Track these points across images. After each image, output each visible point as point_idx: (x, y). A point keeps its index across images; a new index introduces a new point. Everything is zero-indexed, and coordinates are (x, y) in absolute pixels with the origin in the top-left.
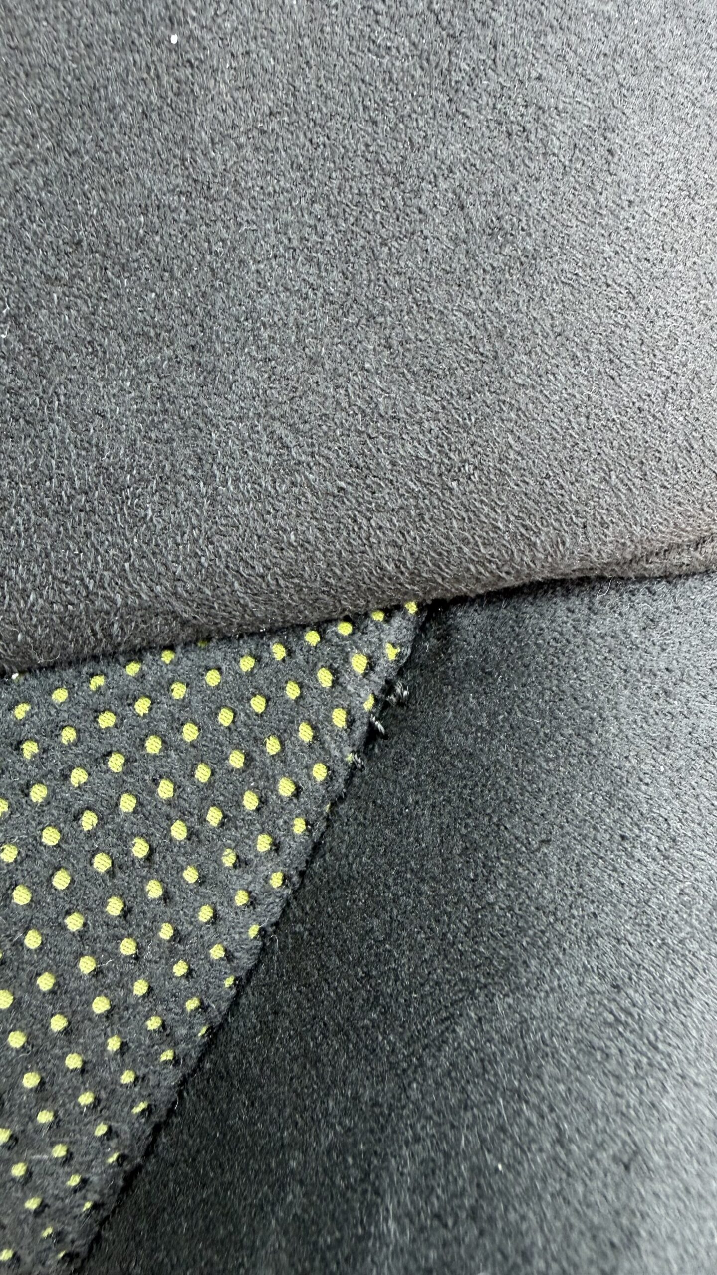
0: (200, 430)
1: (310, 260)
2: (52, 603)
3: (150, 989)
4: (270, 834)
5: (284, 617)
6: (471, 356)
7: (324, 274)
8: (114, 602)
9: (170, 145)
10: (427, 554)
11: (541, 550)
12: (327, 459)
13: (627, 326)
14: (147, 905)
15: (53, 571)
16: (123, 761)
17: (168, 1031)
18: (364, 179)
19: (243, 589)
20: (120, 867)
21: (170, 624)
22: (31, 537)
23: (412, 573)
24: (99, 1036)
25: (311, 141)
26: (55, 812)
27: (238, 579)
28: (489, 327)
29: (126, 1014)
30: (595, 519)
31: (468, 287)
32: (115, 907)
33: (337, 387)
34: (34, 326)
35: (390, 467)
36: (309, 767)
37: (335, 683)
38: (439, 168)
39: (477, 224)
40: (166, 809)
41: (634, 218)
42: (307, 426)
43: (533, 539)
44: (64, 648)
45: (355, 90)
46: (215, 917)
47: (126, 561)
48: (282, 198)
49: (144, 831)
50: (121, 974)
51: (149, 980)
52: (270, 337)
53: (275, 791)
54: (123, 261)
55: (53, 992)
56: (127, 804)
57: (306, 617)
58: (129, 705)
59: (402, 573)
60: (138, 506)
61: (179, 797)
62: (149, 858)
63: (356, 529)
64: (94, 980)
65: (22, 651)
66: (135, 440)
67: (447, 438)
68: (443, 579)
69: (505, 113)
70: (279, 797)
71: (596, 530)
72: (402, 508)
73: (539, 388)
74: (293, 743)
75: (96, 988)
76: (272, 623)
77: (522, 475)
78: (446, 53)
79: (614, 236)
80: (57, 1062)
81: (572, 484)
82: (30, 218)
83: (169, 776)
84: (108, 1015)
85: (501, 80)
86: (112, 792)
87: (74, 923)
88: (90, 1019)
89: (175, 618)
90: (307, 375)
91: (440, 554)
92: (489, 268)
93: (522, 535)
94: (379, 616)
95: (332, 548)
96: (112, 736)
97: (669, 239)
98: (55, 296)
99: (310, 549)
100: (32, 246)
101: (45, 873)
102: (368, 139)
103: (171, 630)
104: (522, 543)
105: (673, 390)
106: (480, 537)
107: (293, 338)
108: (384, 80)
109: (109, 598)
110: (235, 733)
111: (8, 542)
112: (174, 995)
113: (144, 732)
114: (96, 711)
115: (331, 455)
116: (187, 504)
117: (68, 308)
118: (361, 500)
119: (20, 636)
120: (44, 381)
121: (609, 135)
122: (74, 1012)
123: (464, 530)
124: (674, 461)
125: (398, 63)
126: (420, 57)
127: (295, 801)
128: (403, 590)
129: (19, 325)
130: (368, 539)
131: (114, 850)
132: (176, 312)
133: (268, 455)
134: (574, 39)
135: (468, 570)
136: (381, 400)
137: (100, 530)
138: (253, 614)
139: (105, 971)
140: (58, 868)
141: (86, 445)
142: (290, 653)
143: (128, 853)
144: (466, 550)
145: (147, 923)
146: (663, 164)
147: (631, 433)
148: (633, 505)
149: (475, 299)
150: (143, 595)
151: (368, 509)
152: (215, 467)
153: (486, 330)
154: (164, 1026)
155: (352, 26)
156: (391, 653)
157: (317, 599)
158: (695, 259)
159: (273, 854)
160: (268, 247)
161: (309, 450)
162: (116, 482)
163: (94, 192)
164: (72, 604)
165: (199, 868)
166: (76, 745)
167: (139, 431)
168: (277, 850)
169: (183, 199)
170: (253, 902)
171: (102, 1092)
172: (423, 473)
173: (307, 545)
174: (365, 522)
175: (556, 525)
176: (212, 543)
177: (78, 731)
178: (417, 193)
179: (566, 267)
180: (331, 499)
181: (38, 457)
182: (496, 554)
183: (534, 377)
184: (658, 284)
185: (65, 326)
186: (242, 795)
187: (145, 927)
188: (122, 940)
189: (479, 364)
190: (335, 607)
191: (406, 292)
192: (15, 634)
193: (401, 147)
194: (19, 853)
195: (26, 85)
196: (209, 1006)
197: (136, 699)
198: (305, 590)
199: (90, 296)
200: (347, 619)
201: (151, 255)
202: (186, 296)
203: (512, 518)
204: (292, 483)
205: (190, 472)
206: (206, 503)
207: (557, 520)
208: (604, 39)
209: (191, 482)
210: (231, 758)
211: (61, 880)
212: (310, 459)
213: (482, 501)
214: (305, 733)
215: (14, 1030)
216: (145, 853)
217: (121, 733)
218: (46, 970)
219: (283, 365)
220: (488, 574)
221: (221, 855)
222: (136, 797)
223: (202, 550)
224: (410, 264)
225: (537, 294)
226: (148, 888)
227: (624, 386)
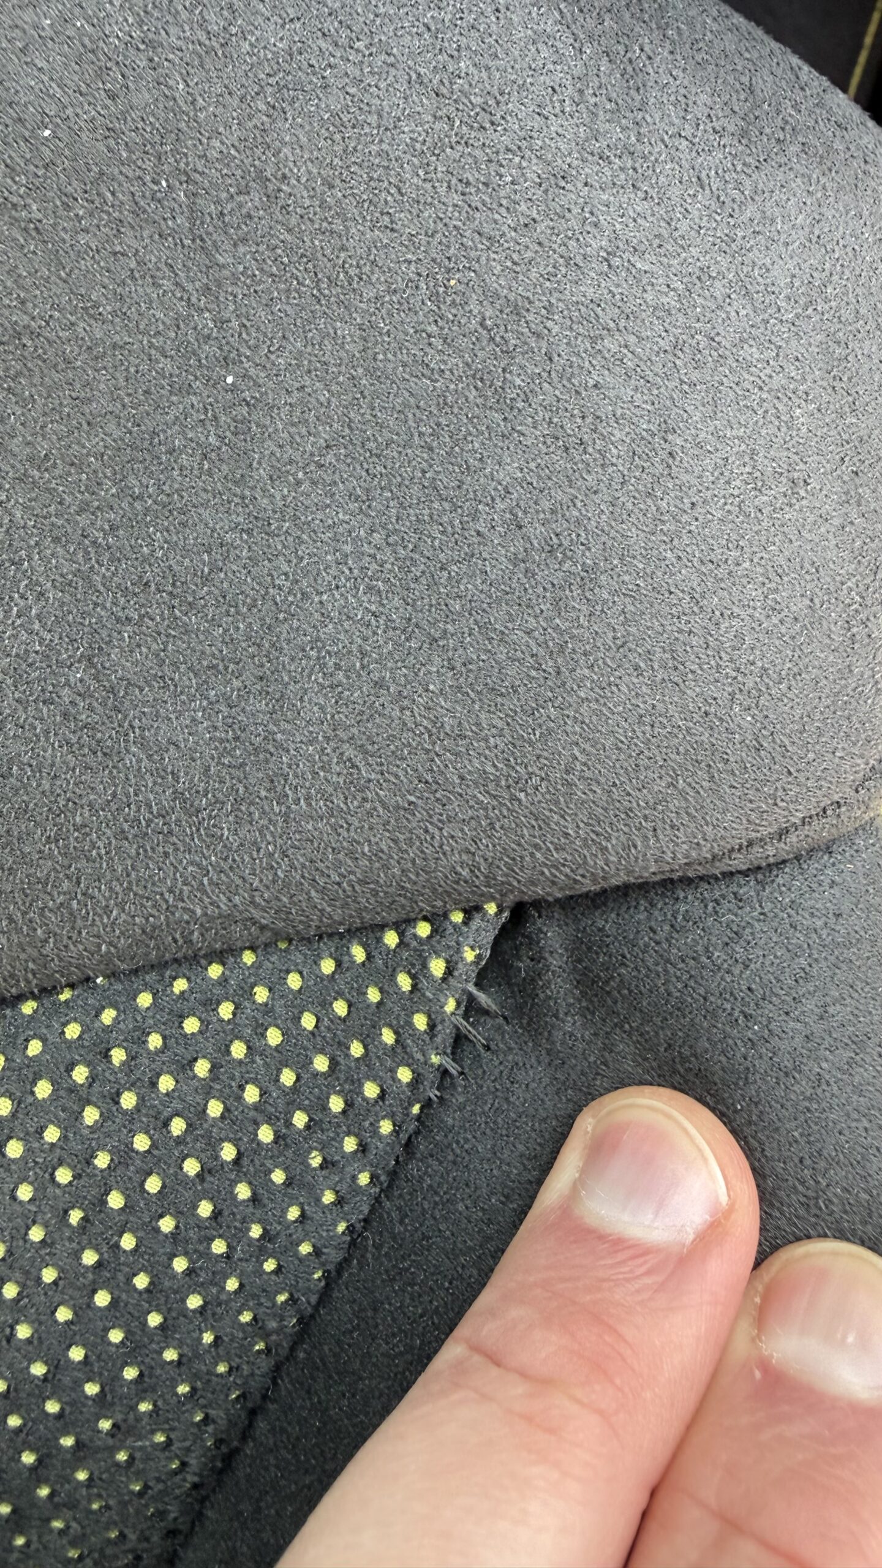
0: (272, 755)
1: (370, 588)
2: (134, 916)
3: (241, 1286)
4: (356, 1135)
5: (362, 918)
6: (533, 673)
7: (385, 602)
8: (193, 912)
9: (230, 485)
10: (501, 859)
11: (613, 853)
12: (397, 776)
13: (691, 632)
14: (236, 1207)
15: (134, 888)
16: (209, 1066)
17: (260, 1324)
18: (422, 505)
19: (320, 896)
20: (210, 1172)
21: (249, 930)
22: (112, 859)
23: (486, 877)
24: (194, 1331)
25: (367, 471)
26: (144, 1119)
27: (314, 887)
28: (551, 644)
29: (219, 1310)
30: (664, 822)
31: (528, 607)
32: (205, 1209)
33: (402, 709)
34: (107, 665)
35: (457, 781)
36: (393, 1071)
37: (414, 987)
38: (495, 489)
39: (535, 542)
40: (252, 1113)
41: (697, 520)
42: (376, 746)
43: (604, 843)
44: (147, 954)
45: (410, 416)
46: (303, 1215)
47: (205, 875)
48: (341, 530)
49: (232, 1136)
50: (213, 1273)
51: (240, 1277)
52: (335, 664)
53: (360, 1093)
54: (190, 599)
55: (148, 1290)
56: (215, 1109)
57: (383, 918)
58: (213, 1010)
59: (477, 877)
60: (214, 826)
61: (265, 1102)
62: (237, 1161)
63: (428, 838)
64: (187, 1278)
65: (107, 959)
66: (209, 766)
67: (513, 753)
68: (519, 882)
69: (562, 427)
70: (365, 1099)
71: (666, 833)
72: (472, 818)
73: (602, 701)
74: (376, 1047)
75: (190, 1287)
76: (351, 925)
77: (589, 784)
78: (500, 370)
79: (676, 542)
80: (155, 1356)
81: (639, 790)
82: (98, 562)
83: (255, 1081)
84: (202, 1310)
85: (557, 392)
86: (198, 1099)
87: (167, 1224)
88: (185, 1316)
89: (254, 924)
90: (373, 699)
91: (514, 859)
92: (549, 586)
93: (593, 840)
94: (457, 917)
95: (406, 856)
96: (197, 1042)
97: (734, 537)
98: (126, 635)
99: (384, 857)
100: (102, 589)
101: (137, 1178)
102: (425, 465)
103: (250, 934)
104: (594, 848)
105: (741, 690)
106: (552, 843)
107: (358, 664)
108: (438, 404)
109: (189, 909)
110: (319, 1039)
111: (91, 864)
112: (264, 1291)
113: (229, 1038)
114: (180, 1017)
115: (401, 773)
116: (262, 822)
117: (139, 646)
118: (431, 812)
119: (104, 947)
120: (120, 716)
121: (670, 437)
122: (170, 1310)
123: (535, 837)
124: (742, 761)
125: (452, 386)
126: (474, 377)
127: (381, 1103)
128: (479, 892)
129: (93, 665)
130: (441, 847)
131: (203, 1156)
132: (244, 645)
133: (339, 774)
134: (632, 339)
135: (543, 873)
136: (446, 719)
137: (178, 849)
138: (330, 917)
139: (198, 1271)
140: (149, 1174)
141: (163, 773)
142: (369, 957)
143: (217, 1157)
144: (538, 855)
145: (238, 1224)
146: (727, 459)
147: (697, 738)
148: (703, 807)
149: (536, 617)
150: (222, 906)
151: (440, 821)
152: (287, 787)
153: (548, 647)
154: (255, 1318)
155: (405, 351)
156: (469, 955)
157: (394, 901)
158: (763, 554)
159: (359, 1155)
160: (331, 579)
161: (378, 768)
162: (192, 806)
163: (158, 534)
164: (153, 916)
165: (286, 1170)
166: (163, 1052)
167: (213, 758)
168: (364, 1151)
169: (245, 537)
170: (340, 1202)
171: (199, 1383)
172: (491, 786)
173: (380, 854)
174: (437, 832)
175: (626, 829)
176: (287, 856)
177: (164, 1038)
178: (475, 516)
179: (626, 578)
180: (402, 813)
181: (116, 786)
182: (569, 858)
183: (597, 690)
184: (722, 585)
185: (136, 663)
186: (328, 1098)
187: (235, 1228)
188: (213, 1240)
189: (542, 681)
190: (412, 907)
191: (466, 614)
192: (99, 946)
193: (457, 470)
194: (112, 1160)
195: (88, 433)
196: (298, 1299)
197: (219, 1003)
198: (381, 894)
199: (159, 634)
200: (425, 919)
201: (216, 592)
202: (252, 630)
203: (582, 825)
204: (363, 799)
205: (263, 793)
206: (280, 820)
207: (625, 825)
208: (664, 334)
209: (265, 802)
210: (315, 1061)
211: (153, 1185)
212: (379, 776)
213: (551, 810)
214: (388, 1037)
215: (113, 1327)
216: (233, 1157)
217: (206, 1039)
218: (141, 1270)
219: (349, 690)
220: (563, 878)
221: (307, 1157)
222: (223, 1103)
223: (278, 863)
224: (470, 586)
225: (598, 608)
226: (237, 1190)
227: (688, 692)
